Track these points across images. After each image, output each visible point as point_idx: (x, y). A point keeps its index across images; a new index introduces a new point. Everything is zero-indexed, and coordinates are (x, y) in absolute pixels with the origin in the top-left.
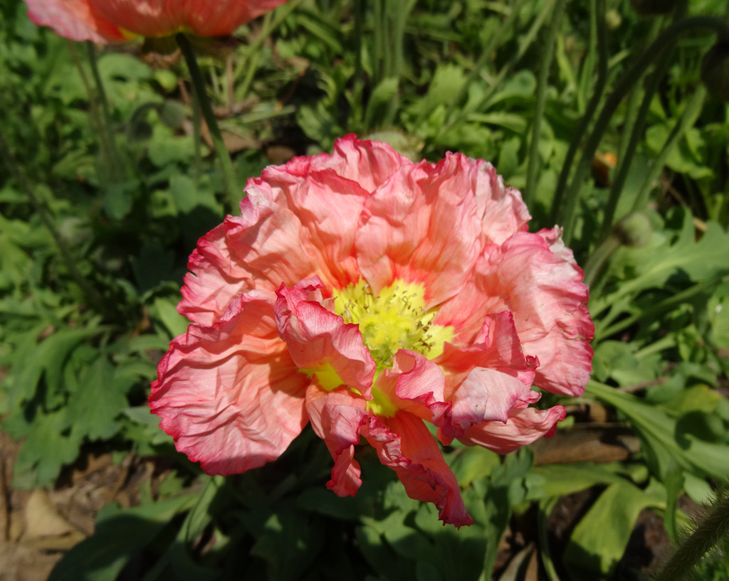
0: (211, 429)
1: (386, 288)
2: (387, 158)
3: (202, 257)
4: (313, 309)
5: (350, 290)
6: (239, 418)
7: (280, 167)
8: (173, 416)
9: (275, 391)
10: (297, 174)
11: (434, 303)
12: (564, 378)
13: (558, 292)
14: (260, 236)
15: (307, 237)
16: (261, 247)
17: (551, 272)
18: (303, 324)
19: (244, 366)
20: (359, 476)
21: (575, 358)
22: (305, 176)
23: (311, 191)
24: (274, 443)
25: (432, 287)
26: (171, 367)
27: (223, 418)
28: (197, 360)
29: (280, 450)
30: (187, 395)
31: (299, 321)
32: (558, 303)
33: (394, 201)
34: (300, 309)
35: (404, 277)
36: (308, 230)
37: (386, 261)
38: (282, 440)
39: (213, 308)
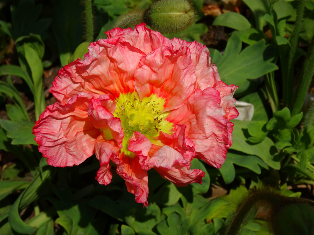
0: (54, 145)
1: (146, 98)
2: (157, 39)
3: (65, 72)
4: (103, 109)
5: (129, 95)
6: (66, 143)
7: (105, 40)
8: (40, 137)
9: (85, 134)
10: (112, 43)
11: (167, 110)
12: (213, 159)
13: (216, 121)
14: (91, 67)
15: (113, 68)
16: (90, 72)
17: (215, 111)
18: (98, 114)
19: (73, 121)
20: (111, 179)
21: (220, 151)
22: (116, 44)
23: (118, 50)
24: (78, 157)
25: (169, 101)
26: (44, 117)
27: (60, 142)
28: (55, 116)
29: (81, 161)
30: (48, 129)
31: (97, 112)
32: (215, 125)
33: (154, 62)
34: (98, 108)
35: (157, 93)
36: (114, 65)
37: (148, 86)
38: (82, 157)
39: (65, 93)
